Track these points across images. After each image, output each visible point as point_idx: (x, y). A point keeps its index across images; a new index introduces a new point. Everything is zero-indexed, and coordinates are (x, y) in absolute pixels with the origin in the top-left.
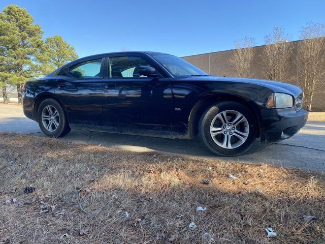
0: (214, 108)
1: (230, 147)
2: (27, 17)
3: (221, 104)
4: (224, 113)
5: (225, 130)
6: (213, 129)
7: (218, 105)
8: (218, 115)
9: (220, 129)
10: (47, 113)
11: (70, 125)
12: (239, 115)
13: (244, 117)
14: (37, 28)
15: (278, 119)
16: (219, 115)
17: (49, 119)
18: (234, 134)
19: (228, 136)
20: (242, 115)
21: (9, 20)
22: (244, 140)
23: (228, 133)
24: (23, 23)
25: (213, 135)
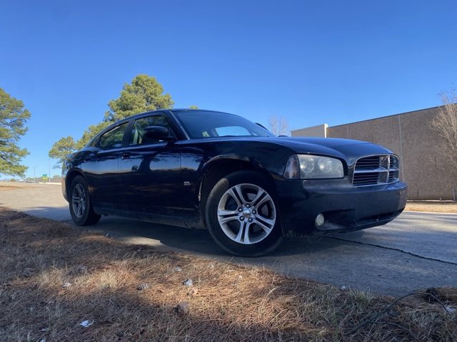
0: (223, 180)
1: (247, 241)
2: (155, 87)
3: (233, 174)
4: (237, 188)
5: (241, 214)
6: (221, 211)
7: (228, 176)
8: (228, 191)
9: (233, 212)
10: (78, 195)
11: (95, 209)
12: (261, 192)
13: (268, 195)
14: (167, 98)
15: (304, 196)
16: (230, 191)
17: (79, 202)
18: (255, 221)
19: (245, 223)
20: (264, 191)
21: (136, 92)
22: (268, 231)
23: (246, 220)
24: (151, 94)
25: (221, 221)
